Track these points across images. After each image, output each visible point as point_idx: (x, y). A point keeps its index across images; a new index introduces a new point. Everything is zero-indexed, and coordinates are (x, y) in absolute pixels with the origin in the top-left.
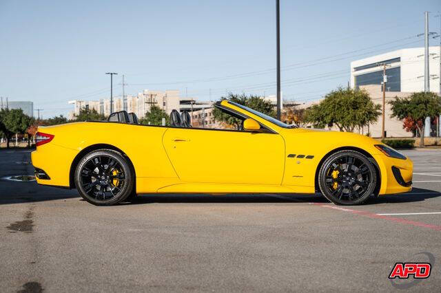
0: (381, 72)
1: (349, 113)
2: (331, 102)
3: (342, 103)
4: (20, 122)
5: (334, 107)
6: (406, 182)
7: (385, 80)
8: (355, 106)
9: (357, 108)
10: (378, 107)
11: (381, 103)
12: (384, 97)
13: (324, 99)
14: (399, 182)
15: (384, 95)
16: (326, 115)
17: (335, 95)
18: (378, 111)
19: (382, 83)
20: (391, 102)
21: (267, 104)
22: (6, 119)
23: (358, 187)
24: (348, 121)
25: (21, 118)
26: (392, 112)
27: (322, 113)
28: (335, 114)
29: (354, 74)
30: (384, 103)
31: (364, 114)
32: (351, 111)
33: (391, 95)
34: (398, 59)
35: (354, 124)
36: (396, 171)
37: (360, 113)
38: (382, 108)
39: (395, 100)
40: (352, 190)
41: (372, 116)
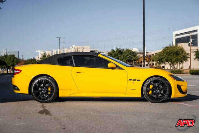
0: (189, 37)
1: (174, 57)
2: (165, 52)
3: (170, 52)
4: (14, 61)
5: (167, 54)
6: (184, 92)
7: (191, 41)
8: (177, 53)
9: (178, 55)
10: (188, 54)
11: (189, 52)
12: (191, 49)
13: (162, 50)
14: (180, 92)
15: (191, 48)
16: (163, 58)
17: (167, 48)
18: (188, 56)
19: (190, 42)
20: (195, 52)
21: (134, 53)
22: (7, 60)
23: (160, 95)
24: (174, 61)
25: (14, 59)
26: (195, 57)
27: (161, 57)
28: (167, 58)
29: (175, 38)
30: (191, 53)
31: (181, 58)
32: (175, 56)
33: (194, 48)
34: (196, 31)
35: (177, 62)
36: (179, 87)
37: (180, 57)
38: (190, 55)
39: (196, 51)
40: (157, 96)
41: (185, 58)
